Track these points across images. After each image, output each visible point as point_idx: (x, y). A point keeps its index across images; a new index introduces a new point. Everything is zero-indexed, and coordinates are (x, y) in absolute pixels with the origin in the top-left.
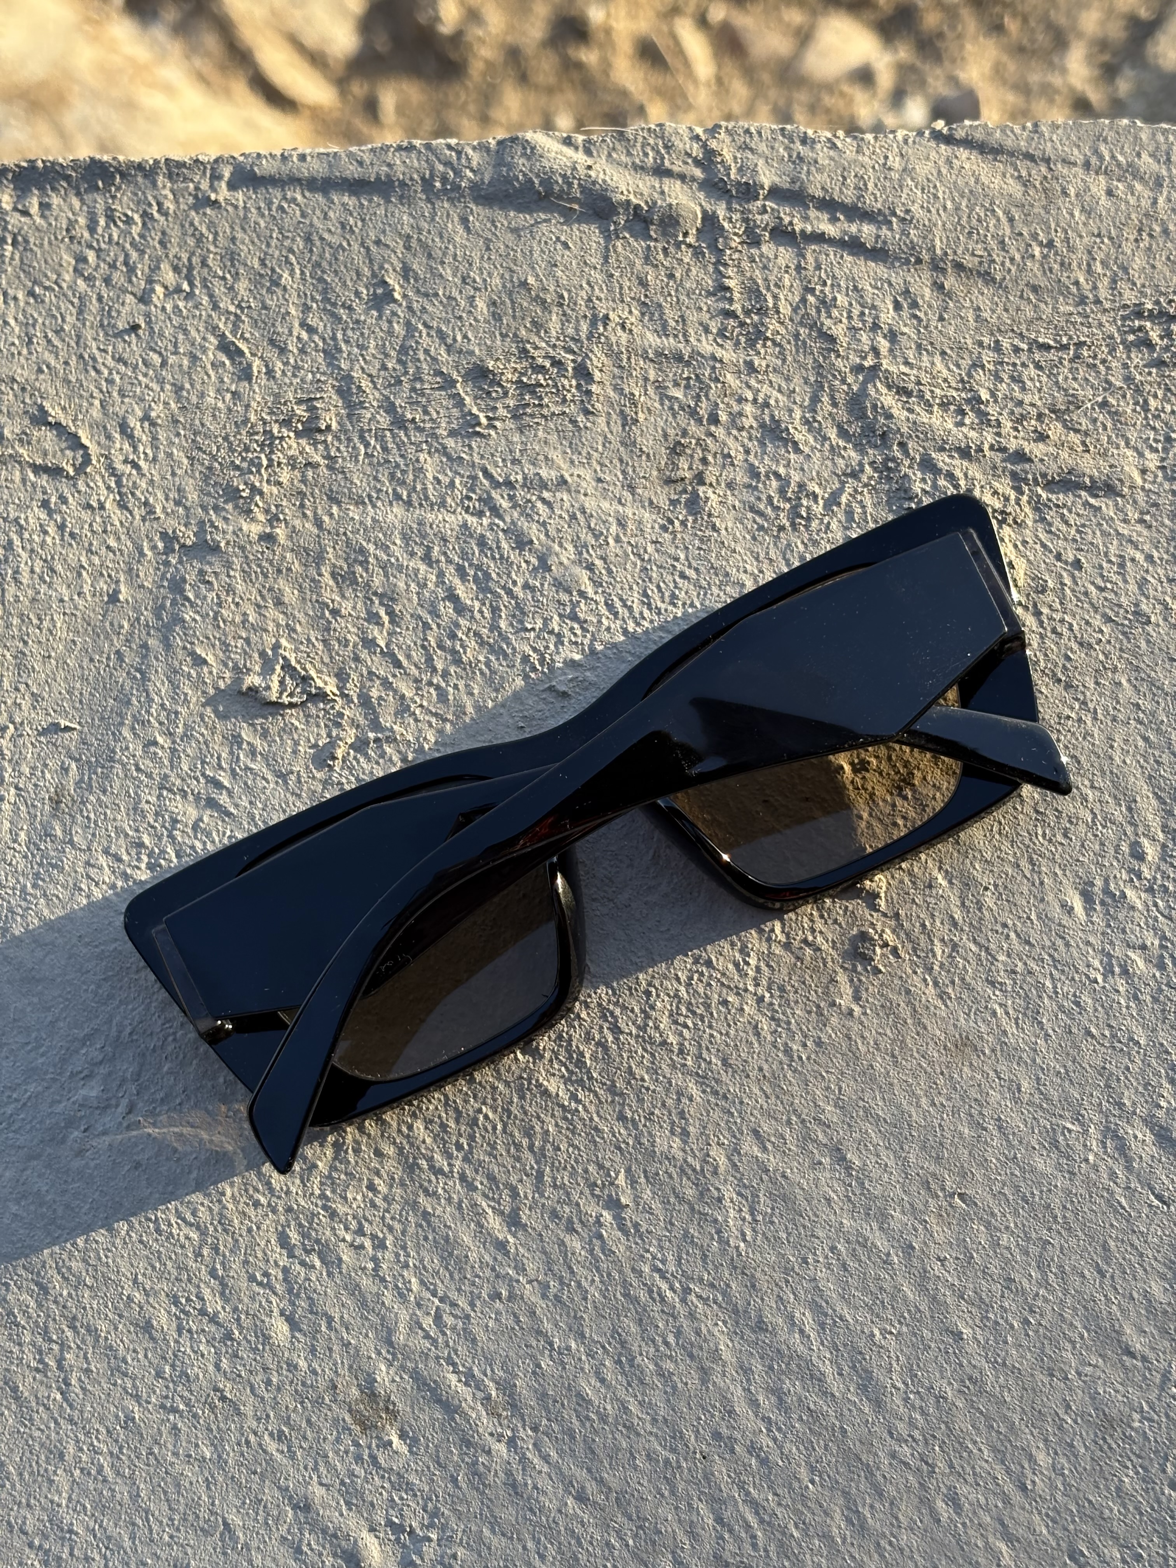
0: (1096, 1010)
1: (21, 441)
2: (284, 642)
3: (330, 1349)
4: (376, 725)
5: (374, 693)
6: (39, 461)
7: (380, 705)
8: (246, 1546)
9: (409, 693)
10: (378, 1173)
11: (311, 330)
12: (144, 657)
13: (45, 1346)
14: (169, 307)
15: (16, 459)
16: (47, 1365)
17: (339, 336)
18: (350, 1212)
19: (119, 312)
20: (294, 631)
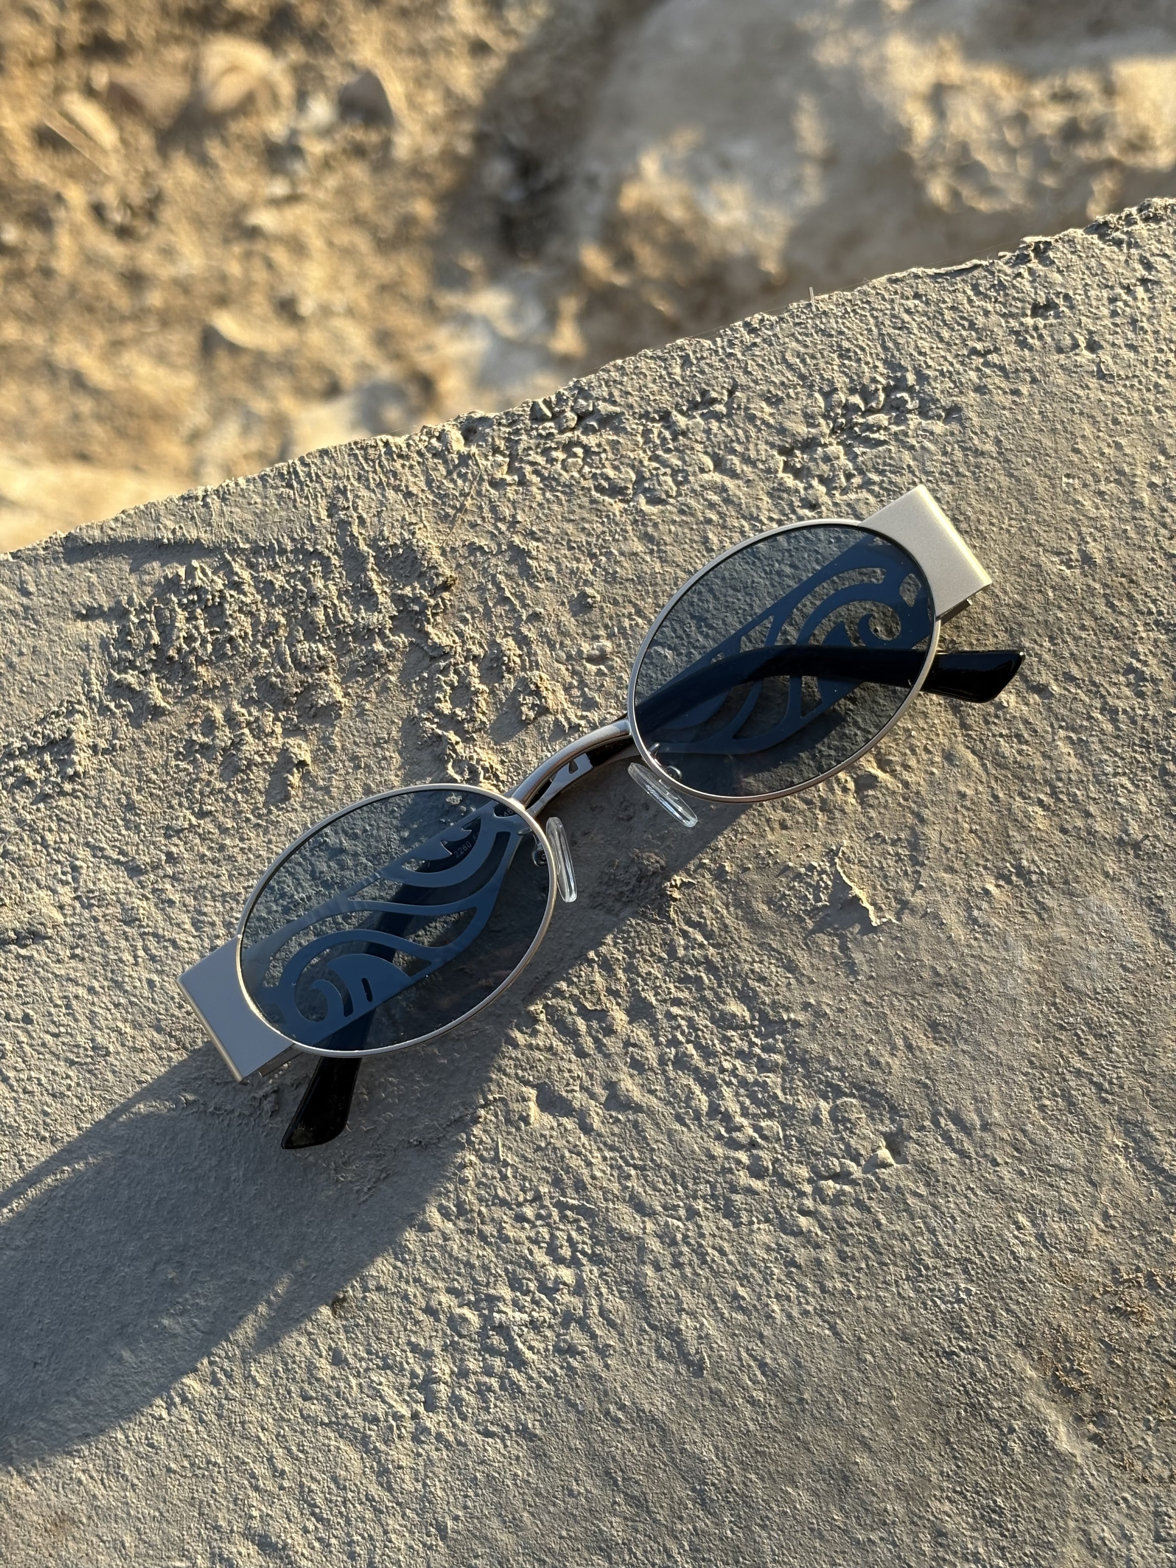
0: (170, 1446)
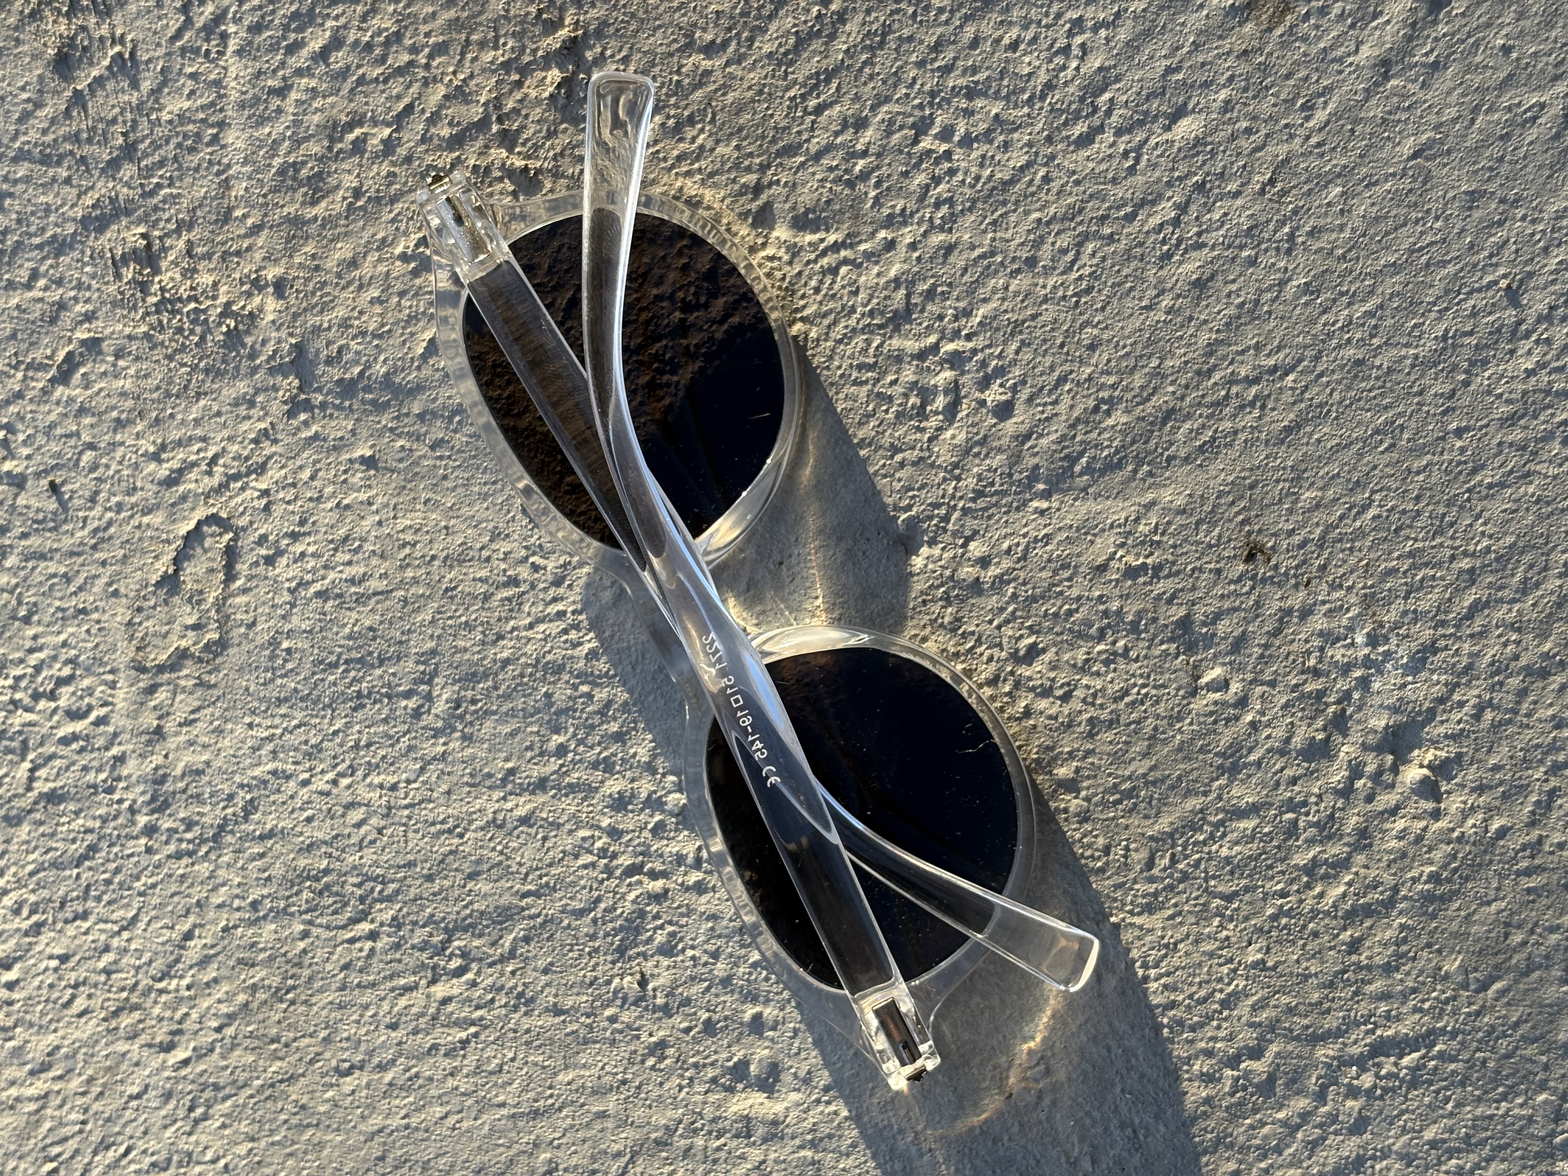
1: (199, 603)
2: (398, 250)
3: (1203, 64)
4: (483, 124)
5: (446, 132)
6: (221, 576)
7: (459, 124)
8: (1437, 127)
9: (441, 90)
10: (998, 41)
11: (35, 275)
12: (434, 414)
13: (1234, 402)
14: (26, 451)
15: (220, 605)
16: (1256, 397)
17: (37, 241)
18: (1043, 69)
19: (38, 510)
20: (384, 240)
